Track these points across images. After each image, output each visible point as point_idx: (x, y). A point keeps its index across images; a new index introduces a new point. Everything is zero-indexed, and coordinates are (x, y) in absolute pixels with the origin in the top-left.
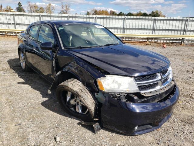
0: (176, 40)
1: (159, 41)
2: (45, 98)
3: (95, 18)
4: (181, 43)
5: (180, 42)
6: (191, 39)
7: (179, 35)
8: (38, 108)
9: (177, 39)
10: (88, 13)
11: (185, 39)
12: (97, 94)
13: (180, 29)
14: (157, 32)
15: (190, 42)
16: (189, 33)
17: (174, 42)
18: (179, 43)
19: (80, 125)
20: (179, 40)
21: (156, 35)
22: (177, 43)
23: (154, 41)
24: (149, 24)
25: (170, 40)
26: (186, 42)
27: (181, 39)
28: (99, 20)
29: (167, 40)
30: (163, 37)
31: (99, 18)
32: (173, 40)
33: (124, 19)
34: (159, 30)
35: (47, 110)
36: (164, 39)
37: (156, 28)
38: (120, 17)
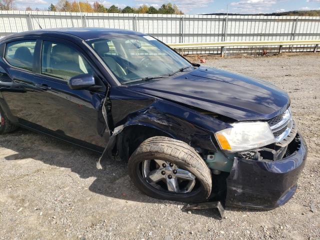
0: (214, 50)
1: (190, 53)
2: (88, 177)
3: (83, 17)
4: (221, 54)
5: (219, 52)
6: (232, 47)
7: (216, 42)
8: (90, 200)
9: (215, 48)
10: (53, 8)
11: (225, 48)
12: (211, 157)
13: (217, 33)
14: (187, 38)
15: (232, 52)
16: (228, 38)
17: (211, 54)
18: (218, 54)
19: (190, 212)
20: (218, 50)
21: (185, 43)
22: (215, 54)
23: (183, 53)
24: (174, 27)
25: (205, 50)
26: (227, 52)
27: (220, 48)
28: (90, 21)
29: (201, 50)
30: (195, 47)
31: (88, 18)
32: (209, 50)
33: (134, 18)
34: (189, 35)
35: (110, 199)
36: (197, 50)
37: (184, 33)
38: (126, 15)
